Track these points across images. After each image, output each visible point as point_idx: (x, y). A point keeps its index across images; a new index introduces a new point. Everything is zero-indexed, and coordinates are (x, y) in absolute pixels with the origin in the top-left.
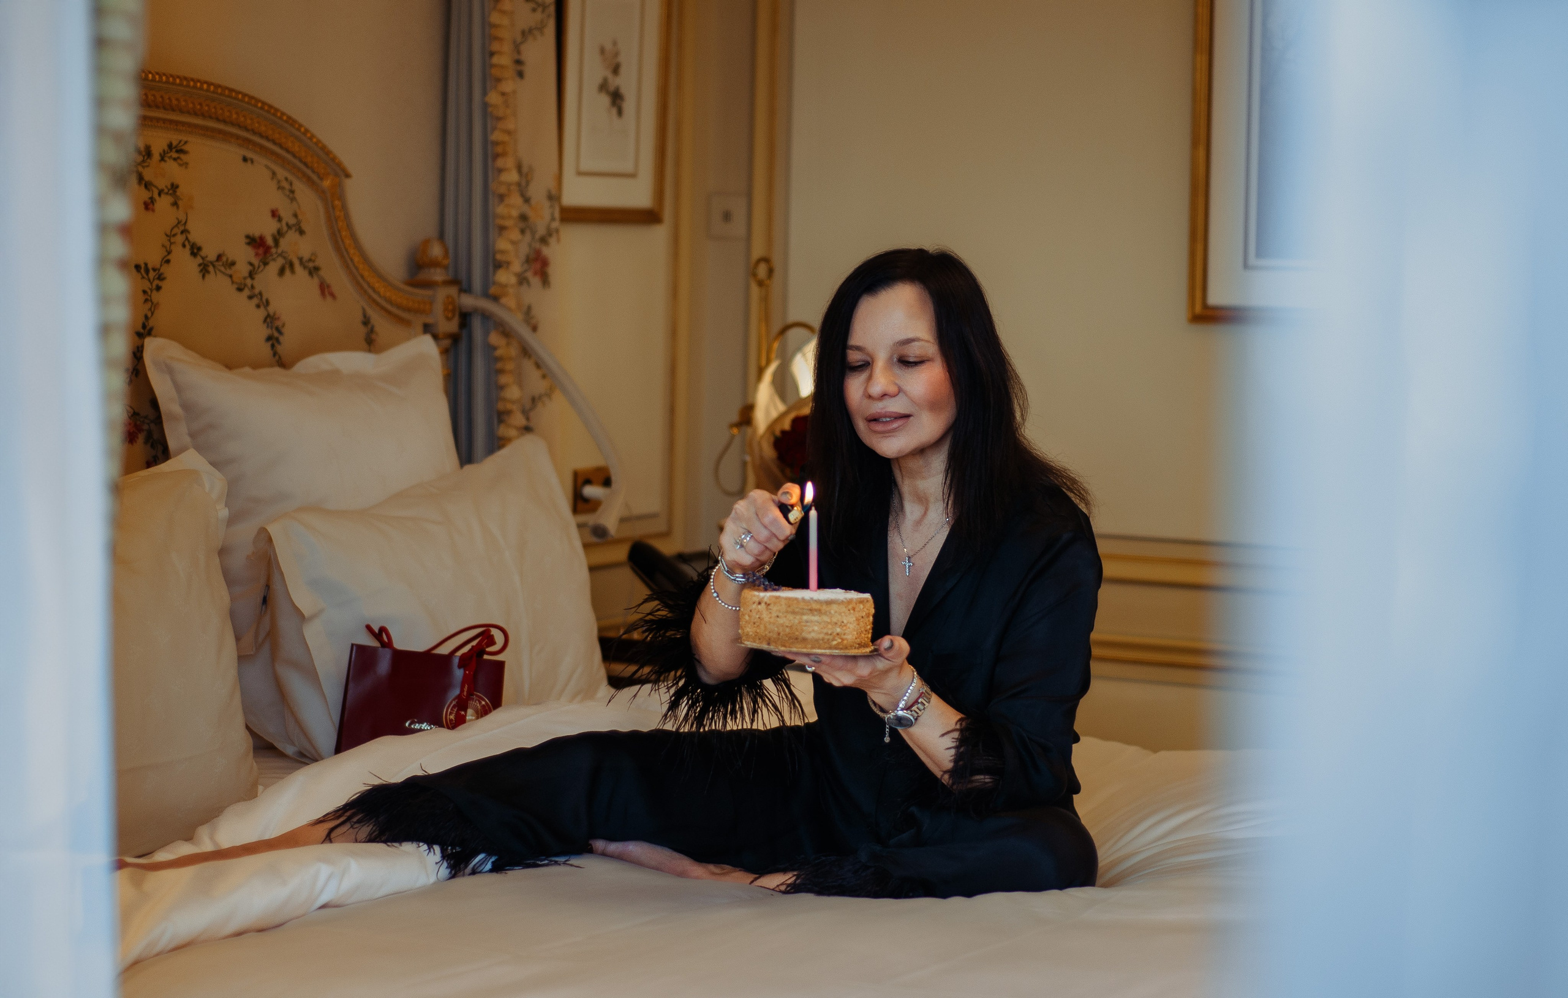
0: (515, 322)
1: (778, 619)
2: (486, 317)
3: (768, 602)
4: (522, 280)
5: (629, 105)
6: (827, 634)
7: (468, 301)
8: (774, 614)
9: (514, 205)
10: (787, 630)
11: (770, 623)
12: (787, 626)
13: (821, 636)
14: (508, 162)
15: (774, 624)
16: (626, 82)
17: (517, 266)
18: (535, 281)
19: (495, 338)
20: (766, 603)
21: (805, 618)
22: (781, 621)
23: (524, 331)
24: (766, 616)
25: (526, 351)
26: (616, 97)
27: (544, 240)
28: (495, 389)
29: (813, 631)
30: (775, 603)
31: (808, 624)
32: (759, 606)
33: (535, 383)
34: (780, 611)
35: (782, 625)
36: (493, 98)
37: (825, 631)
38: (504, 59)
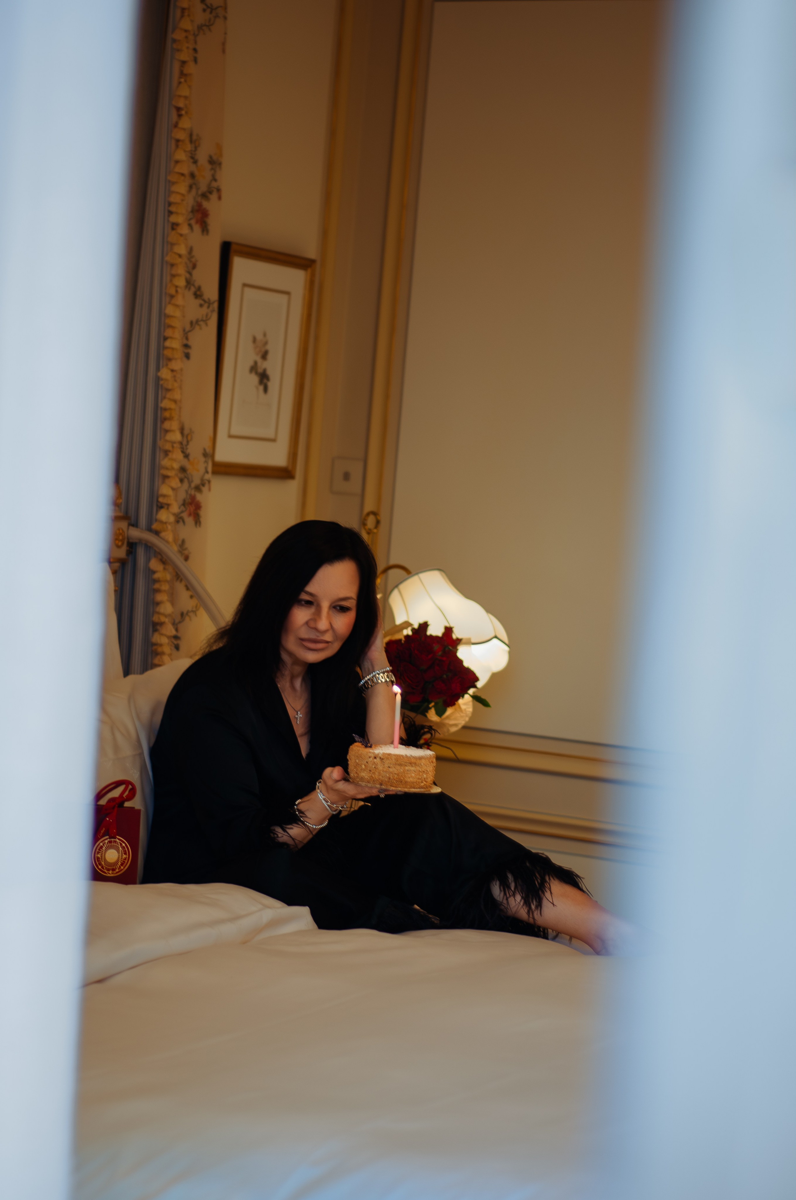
0: (172, 552)
1: (390, 769)
2: (149, 547)
3: (382, 757)
4: (179, 519)
5: (274, 384)
7: (135, 533)
8: (386, 765)
9: (176, 460)
10: (396, 776)
11: (383, 771)
12: (395, 774)
13: (416, 780)
14: (174, 425)
15: (386, 772)
16: (272, 367)
17: (175, 508)
18: (190, 521)
19: (154, 564)
20: (380, 758)
21: (407, 768)
22: (391, 770)
23: (178, 560)
24: (380, 767)
25: (179, 576)
26: (263, 378)
27: (198, 489)
28: (152, 604)
29: (411, 776)
30: (387, 759)
31: (408, 772)
32: (375, 760)
33: (185, 601)
34: (391, 764)
35: (391, 773)
36: (165, 373)
37: (418, 777)
38: (175, 344)
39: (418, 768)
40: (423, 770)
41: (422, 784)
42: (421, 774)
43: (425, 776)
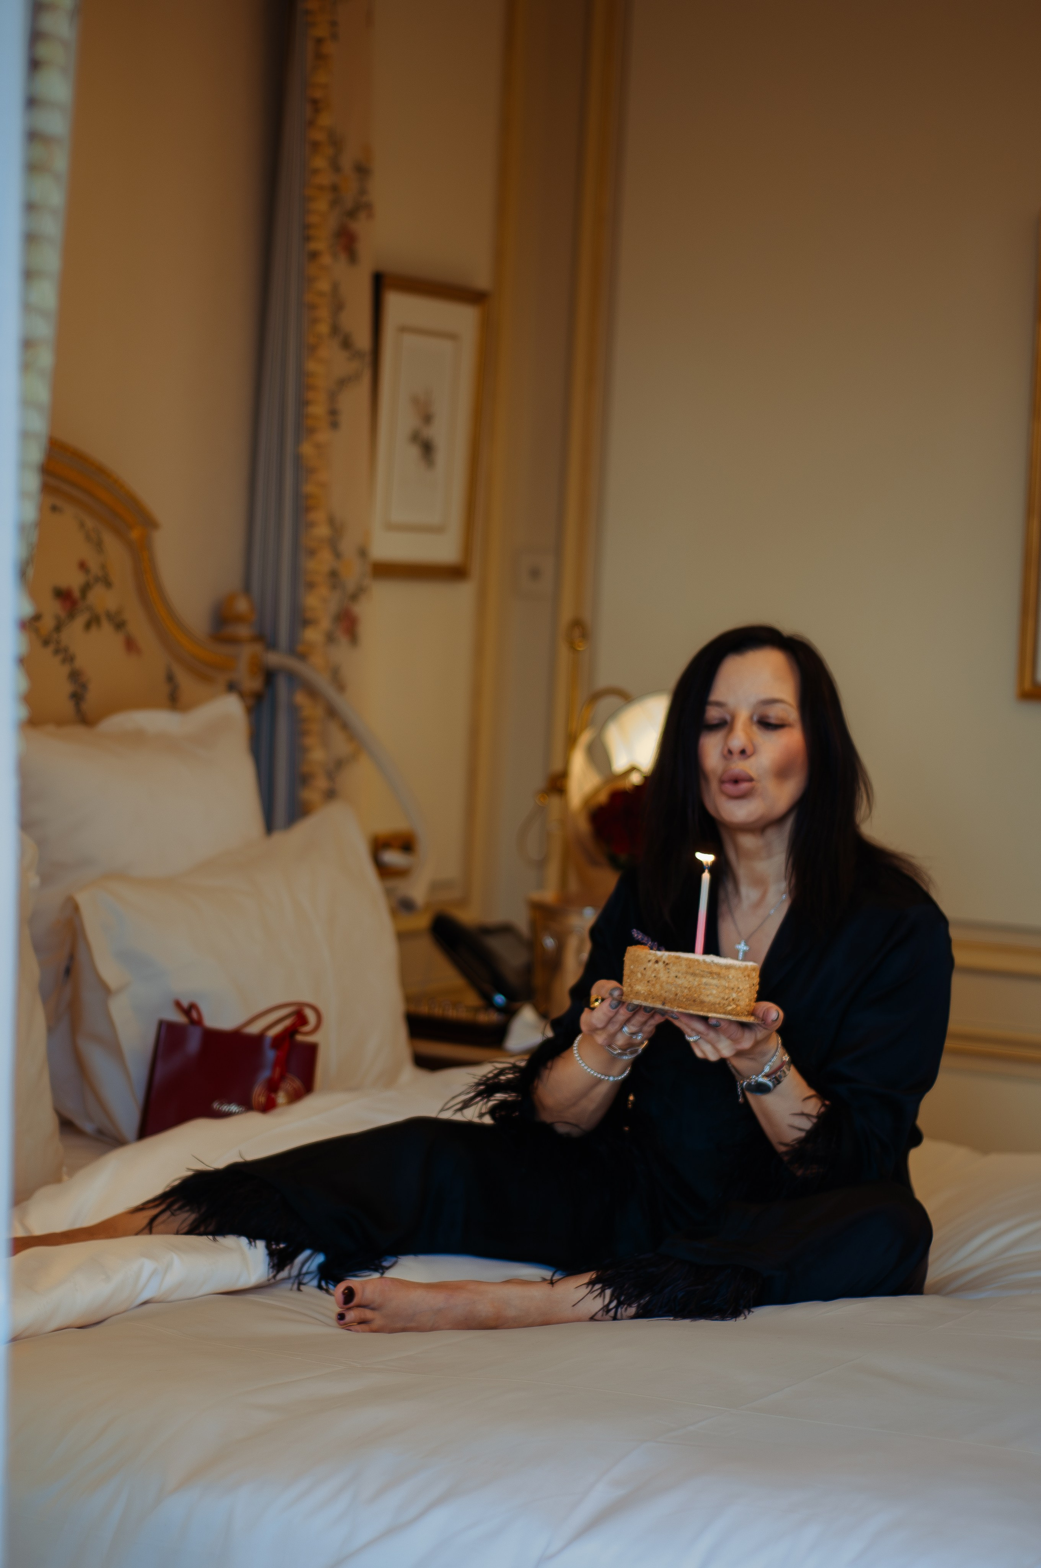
0: (322, 682)
1: (677, 980)
2: (292, 675)
3: (667, 961)
4: (330, 638)
5: (440, 456)
6: (723, 998)
7: (274, 659)
8: (673, 974)
9: (322, 562)
10: (686, 991)
11: (667, 983)
12: (686, 988)
13: (718, 1000)
14: (319, 516)
15: (672, 984)
16: (438, 433)
17: (325, 623)
18: (344, 640)
19: (300, 698)
20: (664, 962)
21: (704, 980)
22: (679, 982)
23: (330, 692)
24: (663, 976)
25: (332, 712)
26: (427, 449)
27: (354, 597)
28: (298, 751)
29: (711, 994)
30: (674, 964)
31: (707, 987)
32: (656, 965)
33: (340, 745)
34: (679, 972)
35: (680, 986)
36: (307, 449)
37: (722, 995)
38: (318, 409)
39: (724, 983)
40: (732, 985)
41: (730, 1008)
42: (727, 991)
43: (734, 995)
